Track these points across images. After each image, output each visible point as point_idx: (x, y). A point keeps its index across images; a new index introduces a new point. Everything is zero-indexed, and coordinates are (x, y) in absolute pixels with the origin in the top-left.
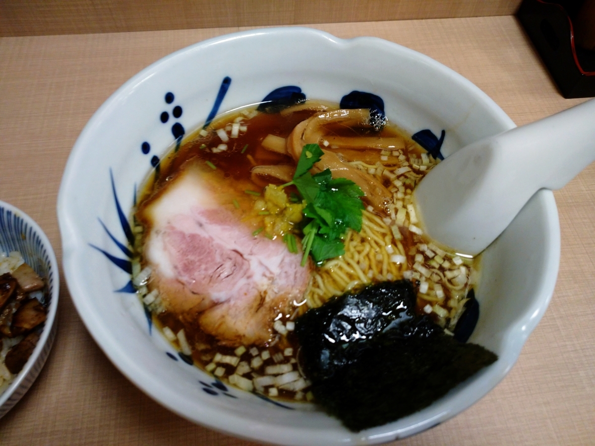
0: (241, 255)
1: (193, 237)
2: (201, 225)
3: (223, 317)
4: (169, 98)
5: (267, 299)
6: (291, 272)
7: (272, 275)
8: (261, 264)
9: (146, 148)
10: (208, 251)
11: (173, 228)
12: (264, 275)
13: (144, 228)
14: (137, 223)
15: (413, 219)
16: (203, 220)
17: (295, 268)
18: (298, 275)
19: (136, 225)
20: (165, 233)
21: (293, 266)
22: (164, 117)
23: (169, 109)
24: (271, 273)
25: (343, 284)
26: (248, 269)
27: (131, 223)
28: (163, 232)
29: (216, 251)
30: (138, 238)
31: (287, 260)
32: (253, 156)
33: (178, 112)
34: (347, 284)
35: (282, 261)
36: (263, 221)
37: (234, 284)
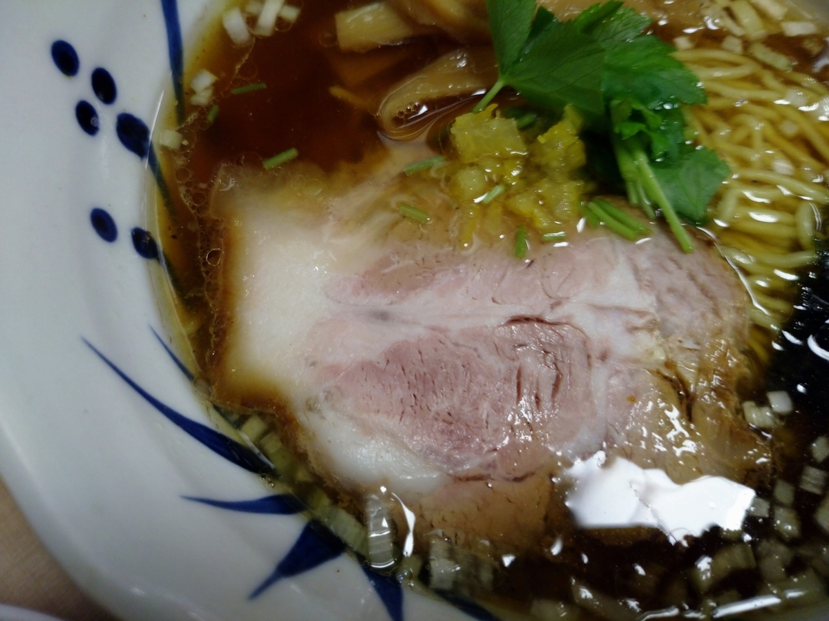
0: (540, 320)
1: (397, 356)
2: (383, 316)
4: (65, 57)
5: (688, 372)
6: (679, 279)
7: (648, 318)
8: (600, 309)
9: (103, 224)
10: (459, 363)
11: (334, 370)
12: (633, 330)
13: (261, 415)
14: (235, 417)
16: (380, 301)
17: (680, 267)
18: (702, 278)
19: (238, 424)
20: (328, 395)
21: (671, 266)
22: (86, 118)
23: (81, 87)
24: (641, 314)
25: (786, 232)
26: (585, 342)
27: (222, 427)
28: (322, 396)
29: (476, 350)
30: (273, 445)
31: (644, 262)
32: (342, 85)
33: (104, 84)
34: (794, 225)
35: (636, 271)
36: (509, 213)
37: (588, 395)
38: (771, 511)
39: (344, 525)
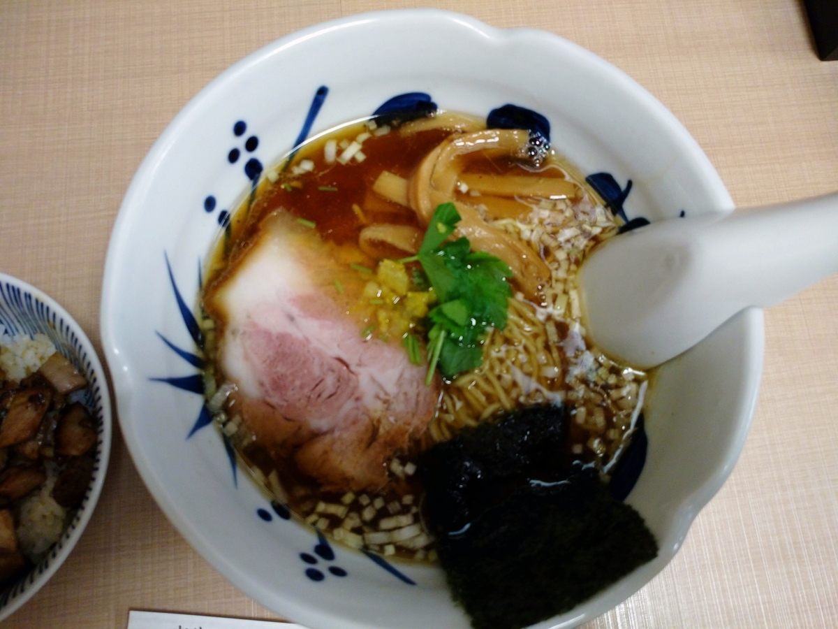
0: (347, 366)
1: (283, 338)
2: (292, 319)
3: (326, 452)
4: (240, 128)
5: (382, 431)
6: (412, 392)
7: (387, 397)
8: (373, 380)
9: (210, 204)
10: (303, 359)
11: (254, 325)
12: (377, 397)
13: (215, 322)
14: (205, 315)
15: (576, 312)
16: (295, 311)
17: (418, 387)
18: (421, 398)
19: (205, 318)
20: (244, 333)
21: (415, 384)
22: (234, 156)
23: (240, 142)
24: (386, 394)
25: (478, 407)
26: (356, 388)
27: (197, 314)
28: (241, 331)
29: (314, 359)
30: (210, 336)
31: (407, 375)
32: (361, 205)
33: (252, 144)
35: (401, 375)
36: (375, 315)
37: (339, 408)
38: (368, 505)
39: (210, 385)
